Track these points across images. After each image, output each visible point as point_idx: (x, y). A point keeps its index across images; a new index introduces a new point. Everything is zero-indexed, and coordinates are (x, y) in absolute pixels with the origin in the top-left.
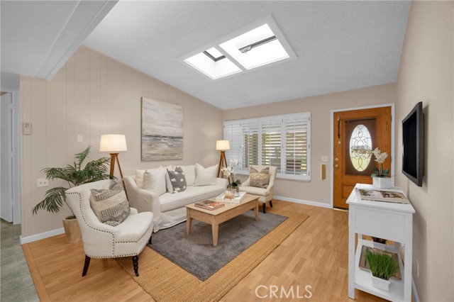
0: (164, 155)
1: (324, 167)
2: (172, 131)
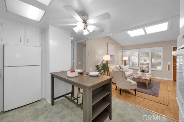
0: (111, 61)
1: (169, 66)
2: (113, 53)
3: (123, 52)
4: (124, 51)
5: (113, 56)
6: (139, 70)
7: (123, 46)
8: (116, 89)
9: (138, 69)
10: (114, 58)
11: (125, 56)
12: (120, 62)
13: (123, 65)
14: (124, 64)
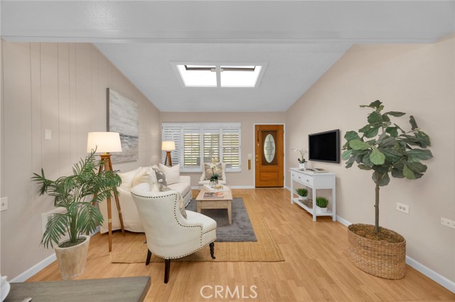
0: (125, 156)
1: (249, 161)
2: (132, 130)
3: (160, 128)
4: (164, 125)
5: (131, 137)
6: (203, 176)
7: (162, 111)
8: (148, 262)
9: (201, 173)
10: (136, 146)
11: (166, 140)
12: (155, 157)
13: (162, 166)
14: (164, 161)
